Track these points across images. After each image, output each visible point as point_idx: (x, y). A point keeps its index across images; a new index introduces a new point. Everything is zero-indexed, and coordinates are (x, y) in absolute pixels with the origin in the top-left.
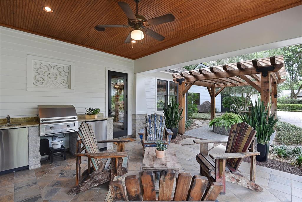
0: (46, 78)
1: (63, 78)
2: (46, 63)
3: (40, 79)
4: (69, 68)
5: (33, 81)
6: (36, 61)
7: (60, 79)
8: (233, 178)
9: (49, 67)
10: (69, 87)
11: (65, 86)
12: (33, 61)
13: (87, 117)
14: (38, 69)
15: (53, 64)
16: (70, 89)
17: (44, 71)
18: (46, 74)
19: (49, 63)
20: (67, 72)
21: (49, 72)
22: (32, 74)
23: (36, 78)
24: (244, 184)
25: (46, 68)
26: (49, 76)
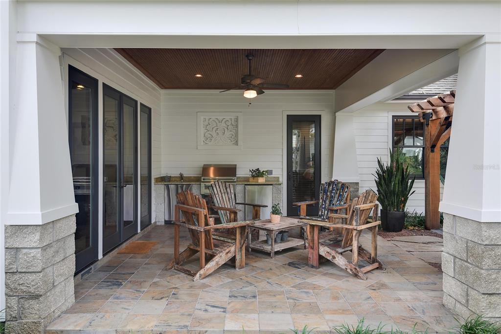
0: (214, 134)
1: (231, 133)
2: (213, 118)
3: (210, 136)
4: (237, 120)
5: (203, 139)
6: (204, 117)
7: (227, 133)
8: (328, 252)
9: (217, 121)
10: (236, 143)
11: (233, 142)
12: (202, 118)
13: (251, 180)
14: (207, 125)
15: (220, 118)
16: (237, 145)
17: (213, 126)
18: (214, 129)
19: (216, 117)
20: (235, 124)
21: (216, 127)
22: (202, 131)
23: (206, 135)
24: (341, 263)
25: (215, 123)
26: (217, 132)
